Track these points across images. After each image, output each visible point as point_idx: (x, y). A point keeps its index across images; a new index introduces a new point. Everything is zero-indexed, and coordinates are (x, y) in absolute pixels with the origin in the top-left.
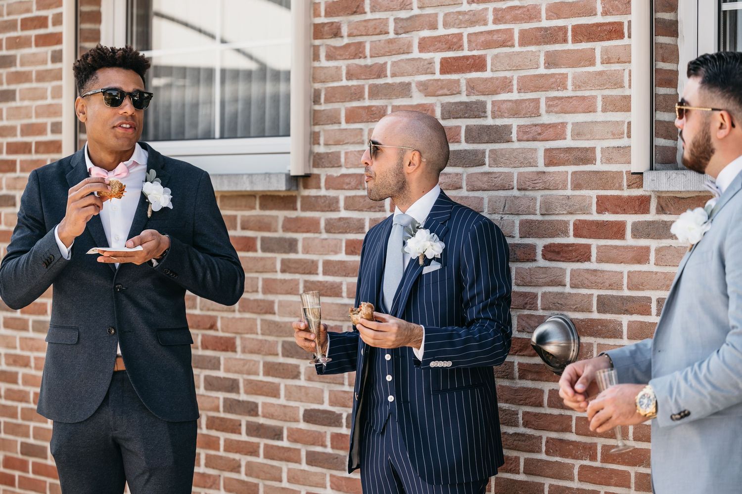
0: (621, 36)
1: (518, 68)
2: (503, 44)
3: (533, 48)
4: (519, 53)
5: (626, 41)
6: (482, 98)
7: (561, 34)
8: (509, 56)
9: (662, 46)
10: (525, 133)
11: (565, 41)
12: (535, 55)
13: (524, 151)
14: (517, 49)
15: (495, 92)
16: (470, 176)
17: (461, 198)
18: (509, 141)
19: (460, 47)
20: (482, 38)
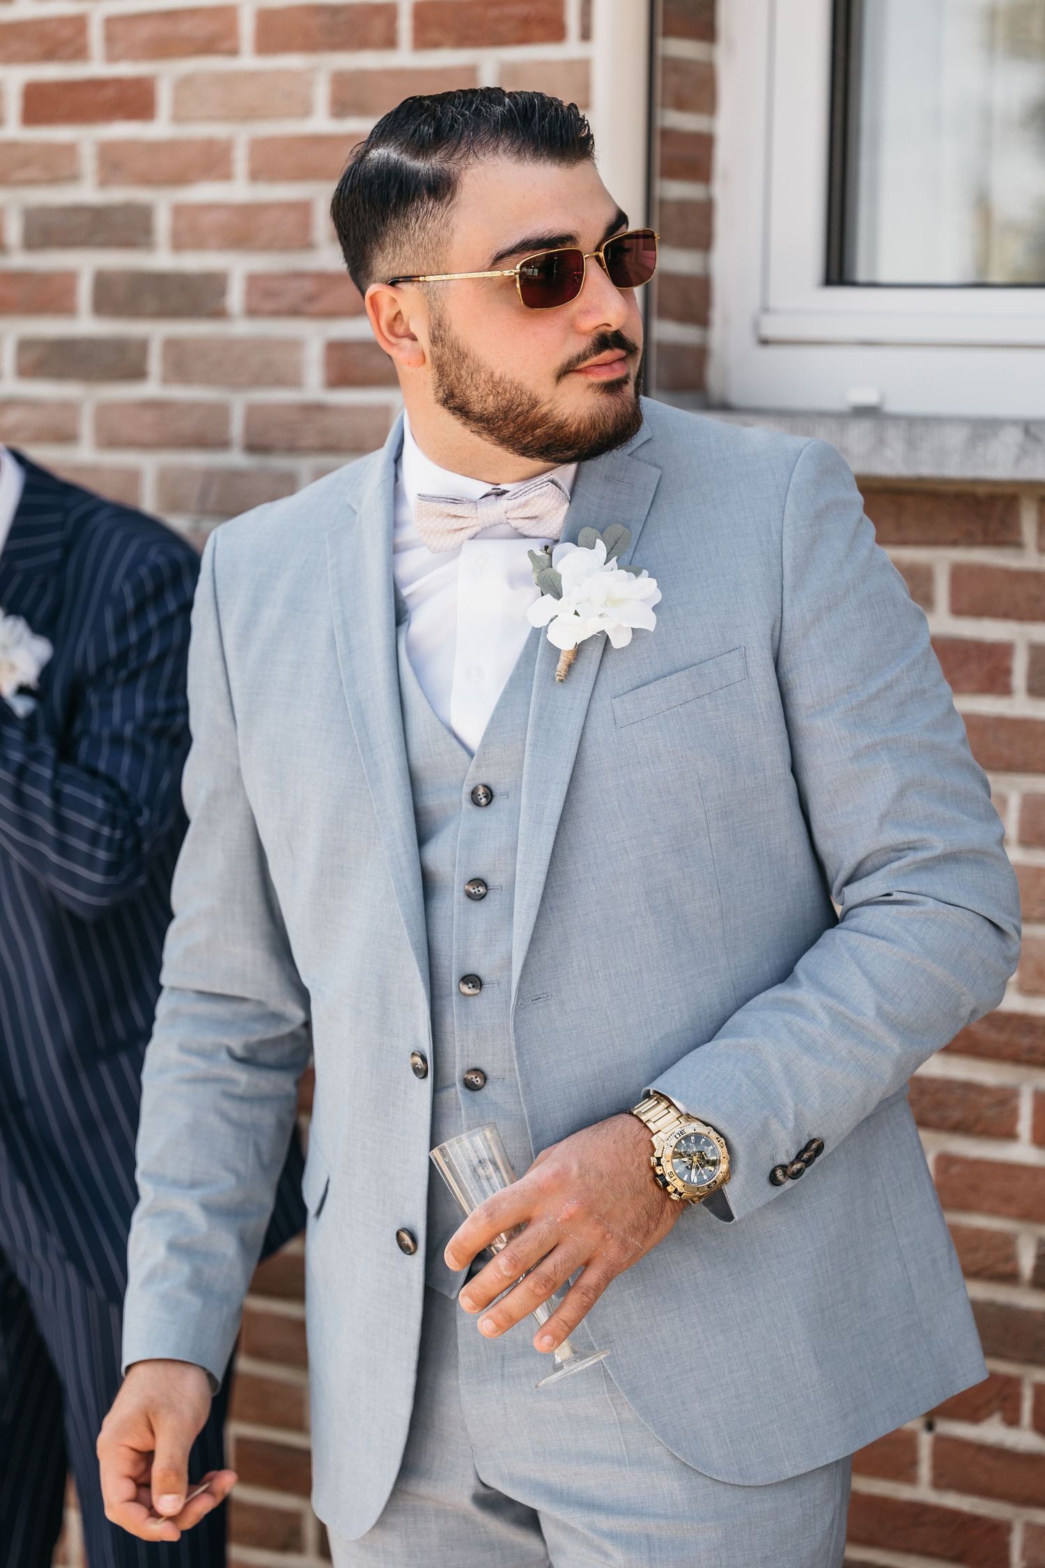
0: (556, 33)
1: (249, 114)
2: (208, 47)
3: (293, 62)
4: (252, 76)
5: (571, 48)
6: (141, 195)
7: (379, 24)
8: (227, 81)
9: (675, 65)
10: (270, 294)
11: (390, 42)
12: (302, 79)
13: (262, 344)
14: (248, 61)
15: (179, 179)
16: (103, 411)
17: (78, 469)
18: (219, 313)
19: (79, 53)
20: (145, 31)
